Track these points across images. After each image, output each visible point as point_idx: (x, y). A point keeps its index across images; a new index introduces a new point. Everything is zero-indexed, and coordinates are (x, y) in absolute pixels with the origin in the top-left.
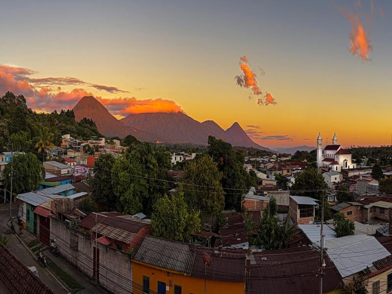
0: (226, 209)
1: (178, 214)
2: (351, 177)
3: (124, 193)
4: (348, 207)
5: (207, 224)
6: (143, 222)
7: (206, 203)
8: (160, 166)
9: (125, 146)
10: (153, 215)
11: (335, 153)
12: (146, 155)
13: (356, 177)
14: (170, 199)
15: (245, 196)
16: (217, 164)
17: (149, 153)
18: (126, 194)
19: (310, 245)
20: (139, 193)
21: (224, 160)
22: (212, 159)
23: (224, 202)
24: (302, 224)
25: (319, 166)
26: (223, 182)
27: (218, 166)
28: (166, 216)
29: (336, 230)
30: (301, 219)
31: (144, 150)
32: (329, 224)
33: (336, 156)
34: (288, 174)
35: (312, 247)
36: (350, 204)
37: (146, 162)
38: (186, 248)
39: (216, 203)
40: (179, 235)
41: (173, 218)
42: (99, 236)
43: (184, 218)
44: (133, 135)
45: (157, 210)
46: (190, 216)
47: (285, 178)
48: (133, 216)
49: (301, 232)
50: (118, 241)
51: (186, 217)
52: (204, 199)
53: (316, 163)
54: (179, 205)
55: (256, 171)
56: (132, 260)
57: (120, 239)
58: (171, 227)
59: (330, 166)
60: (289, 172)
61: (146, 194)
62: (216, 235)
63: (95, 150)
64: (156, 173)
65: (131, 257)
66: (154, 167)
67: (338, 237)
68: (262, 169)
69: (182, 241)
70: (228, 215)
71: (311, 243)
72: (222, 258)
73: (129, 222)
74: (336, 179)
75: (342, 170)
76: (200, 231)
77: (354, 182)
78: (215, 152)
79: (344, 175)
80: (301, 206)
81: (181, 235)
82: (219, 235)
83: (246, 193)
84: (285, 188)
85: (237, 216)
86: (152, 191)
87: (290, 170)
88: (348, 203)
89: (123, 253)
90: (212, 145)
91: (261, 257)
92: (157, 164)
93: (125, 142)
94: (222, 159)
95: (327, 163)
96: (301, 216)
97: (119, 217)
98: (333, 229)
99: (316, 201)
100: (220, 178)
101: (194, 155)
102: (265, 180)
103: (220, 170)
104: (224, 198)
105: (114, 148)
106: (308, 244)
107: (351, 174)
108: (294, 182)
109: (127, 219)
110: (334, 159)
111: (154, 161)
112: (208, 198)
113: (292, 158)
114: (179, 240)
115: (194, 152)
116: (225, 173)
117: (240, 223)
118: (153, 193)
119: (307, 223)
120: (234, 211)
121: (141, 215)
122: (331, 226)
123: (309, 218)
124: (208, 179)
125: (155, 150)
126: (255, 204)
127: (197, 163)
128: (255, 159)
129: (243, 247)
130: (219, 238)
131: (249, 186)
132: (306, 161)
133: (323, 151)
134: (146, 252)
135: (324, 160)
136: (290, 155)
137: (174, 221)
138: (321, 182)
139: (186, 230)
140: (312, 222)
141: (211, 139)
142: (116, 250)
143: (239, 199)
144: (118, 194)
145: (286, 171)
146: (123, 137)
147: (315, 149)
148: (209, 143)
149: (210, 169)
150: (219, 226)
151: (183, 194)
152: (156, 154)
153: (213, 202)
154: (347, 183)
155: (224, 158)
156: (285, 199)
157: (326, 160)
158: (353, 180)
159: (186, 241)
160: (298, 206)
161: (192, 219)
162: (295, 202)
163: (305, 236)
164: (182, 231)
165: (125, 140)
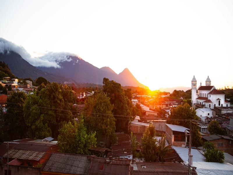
0: (116, 131)
1: (79, 135)
2: (224, 115)
3: (35, 122)
4: (219, 139)
5: (102, 142)
6: (51, 143)
7: (101, 127)
8: (65, 101)
9: (36, 86)
10: (59, 137)
11: (208, 93)
12: (54, 92)
13: (228, 114)
14: (73, 124)
15: (131, 122)
16: (110, 99)
17: (56, 90)
18: (38, 122)
19: (182, 163)
20: (48, 122)
21: (115, 96)
22: (106, 95)
23: (115, 126)
24: (176, 146)
25: (193, 103)
26: (115, 112)
27: (111, 100)
28: (70, 137)
29: (206, 155)
30: (175, 142)
31: (52, 89)
32: (199, 150)
33: (209, 95)
34: (167, 108)
35: (183, 164)
36: (221, 137)
37: (54, 97)
38: (84, 158)
39: (108, 126)
40: (80, 150)
41: (75, 138)
42: (11, 159)
43: (84, 138)
44: (43, 77)
45: (63, 134)
46: (89, 136)
47: (164, 111)
48: (42, 140)
49: (174, 152)
50: (29, 160)
51: (85, 137)
52: (99, 124)
53: (191, 100)
54: (79, 129)
55: (141, 105)
56: (41, 172)
57: (31, 158)
58: (73, 145)
59: (204, 104)
60: (167, 106)
61: (54, 121)
62: (109, 150)
63: (7, 89)
64: (62, 106)
65: (40, 170)
66: (61, 102)
67: (207, 161)
68: (146, 104)
69: (83, 154)
70: (118, 136)
71: (183, 161)
72: (112, 164)
73: (39, 144)
74: (209, 114)
75: (215, 107)
76: (96, 146)
77: (227, 118)
78: (108, 90)
79: (216, 112)
80: (175, 133)
81: (82, 150)
82: (111, 149)
83: (132, 121)
84: (164, 118)
85: (125, 136)
86: (59, 120)
87: (168, 105)
88: (219, 136)
89: (34, 168)
90: (106, 85)
91: (142, 166)
92: (63, 100)
93: (37, 82)
94: (113, 95)
95: (201, 101)
96: (175, 140)
97: (30, 142)
98: (203, 155)
99: (188, 130)
100: (112, 109)
101: (93, 92)
102: (148, 112)
103: (112, 104)
104: (114, 123)
105: (27, 87)
106: (181, 162)
107: (224, 112)
108: (170, 113)
109: (37, 142)
110: (207, 98)
111: (61, 97)
112: (103, 124)
113: (170, 96)
114: (80, 154)
115: (93, 90)
116: (116, 106)
117: (127, 142)
118: (60, 121)
119: (180, 146)
120: (123, 133)
121: (50, 139)
122: (202, 152)
123: (182, 142)
124: (102, 110)
125: (61, 89)
126: (139, 129)
127: (95, 98)
128: (140, 96)
129: (128, 158)
130: (111, 152)
131: (134, 115)
132: (182, 98)
133: (197, 91)
134: (53, 164)
135: (198, 98)
136: (169, 93)
137: (76, 141)
138: (193, 115)
139: (85, 146)
140: (184, 146)
141: (105, 80)
142: (28, 167)
143: (127, 124)
144: (30, 125)
145: (165, 106)
146: (35, 79)
147: (190, 89)
148: (103, 83)
149: (104, 102)
150: (111, 144)
151: (83, 120)
152: (62, 92)
153: (107, 126)
154: (221, 119)
155: (115, 94)
156: (163, 127)
157: (200, 98)
158: (227, 117)
159: (85, 154)
160: (172, 132)
161: (89, 139)
162: (170, 129)
163: (178, 155)
164: (83, 147)
165: (37, 81)
